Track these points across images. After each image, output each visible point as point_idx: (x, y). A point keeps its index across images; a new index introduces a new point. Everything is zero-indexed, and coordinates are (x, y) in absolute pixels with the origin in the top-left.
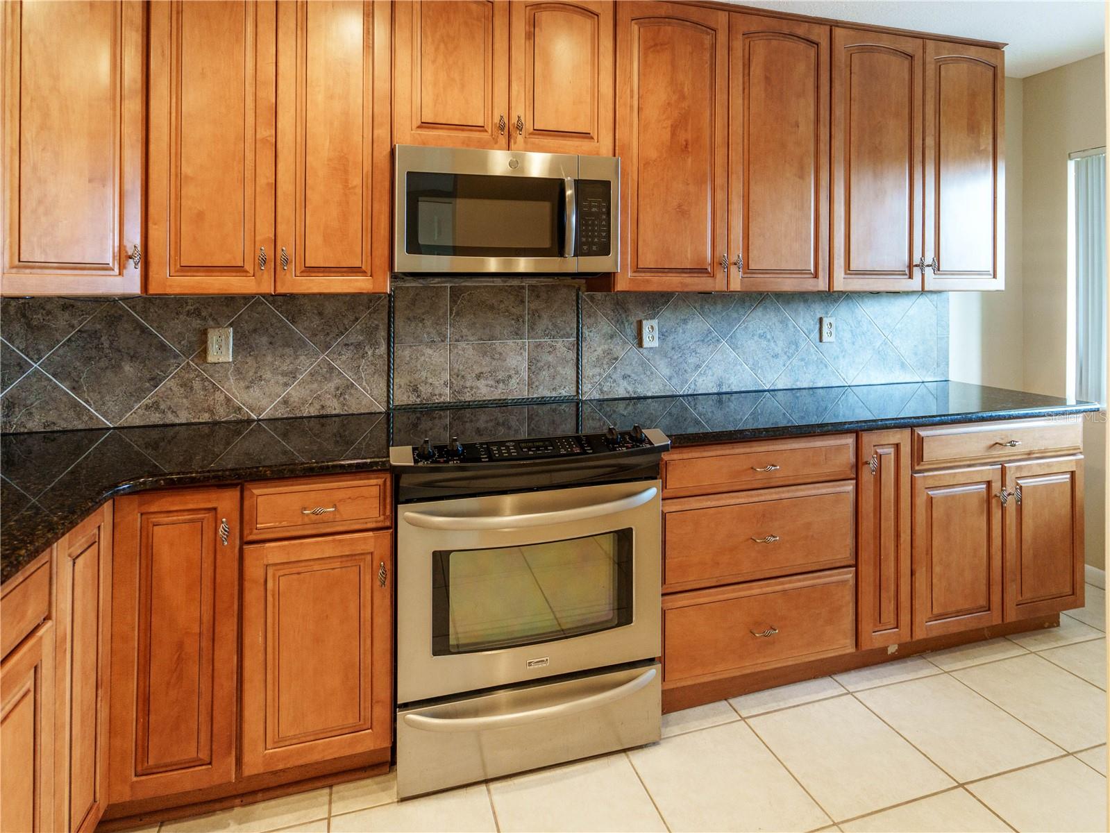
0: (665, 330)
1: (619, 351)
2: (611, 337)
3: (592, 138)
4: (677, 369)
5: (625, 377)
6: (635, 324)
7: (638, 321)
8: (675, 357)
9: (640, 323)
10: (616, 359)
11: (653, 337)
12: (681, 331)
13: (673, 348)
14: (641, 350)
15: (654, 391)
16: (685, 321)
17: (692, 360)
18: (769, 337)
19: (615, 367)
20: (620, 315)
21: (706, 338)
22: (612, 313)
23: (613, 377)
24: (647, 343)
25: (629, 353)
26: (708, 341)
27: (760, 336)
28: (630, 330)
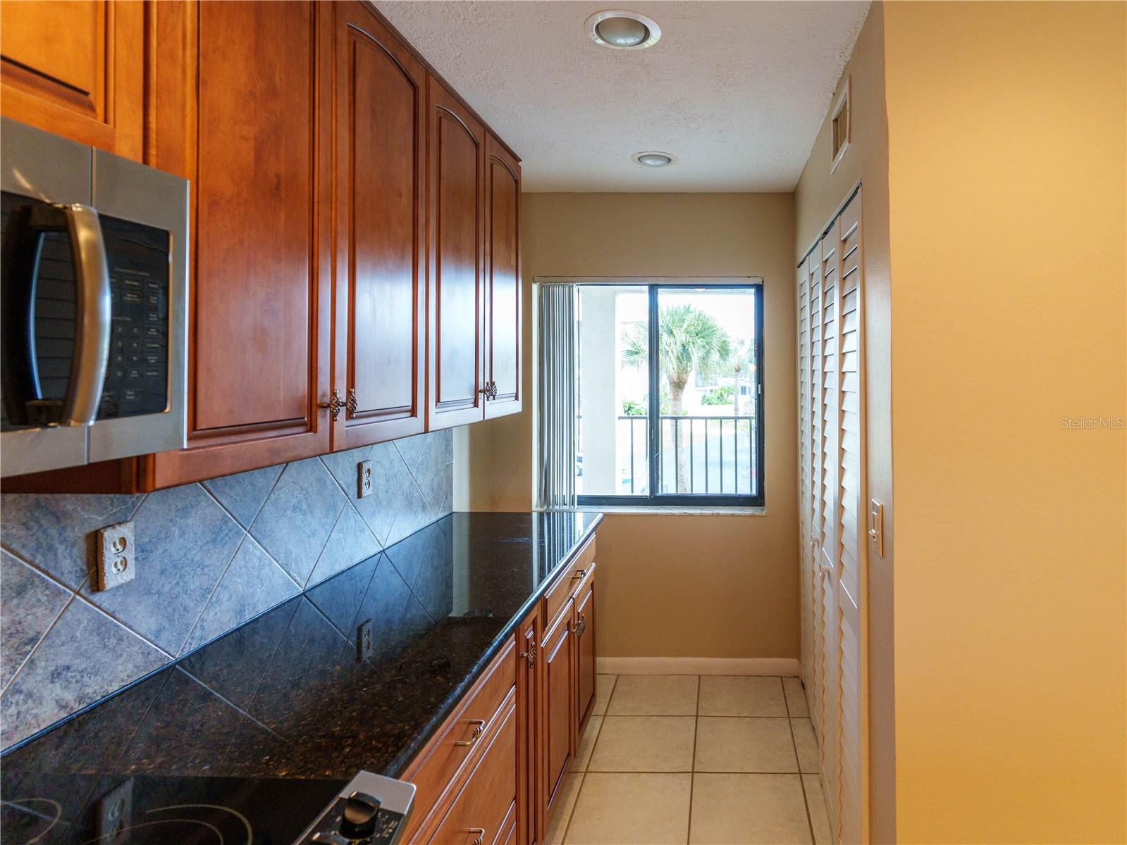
0: (146, 540)
1: (40, 619)
2: (21, 591)
3: (92, 108)
4: (170, 610)
5: (55, 675)
6: (82, 544)
7: (88, 536)
8: (167, 588)
9: (95, 542)
10: (33, 641)
11: (125, 562)
12: (177, 533)
13: (163, 572)
14: (97, 598)
15: (123, 676)
16: (185, 512)
17: (194, 583)
18: (304, 507)
19: (32, 661)
20: (45, 532)
21: (219, 535)
22: (23, 533)
23: (24, 688)
24: (114, 576)
25: (68, 615)
26: (222, 539)
27: (295, 509)
28: (69, 562)
